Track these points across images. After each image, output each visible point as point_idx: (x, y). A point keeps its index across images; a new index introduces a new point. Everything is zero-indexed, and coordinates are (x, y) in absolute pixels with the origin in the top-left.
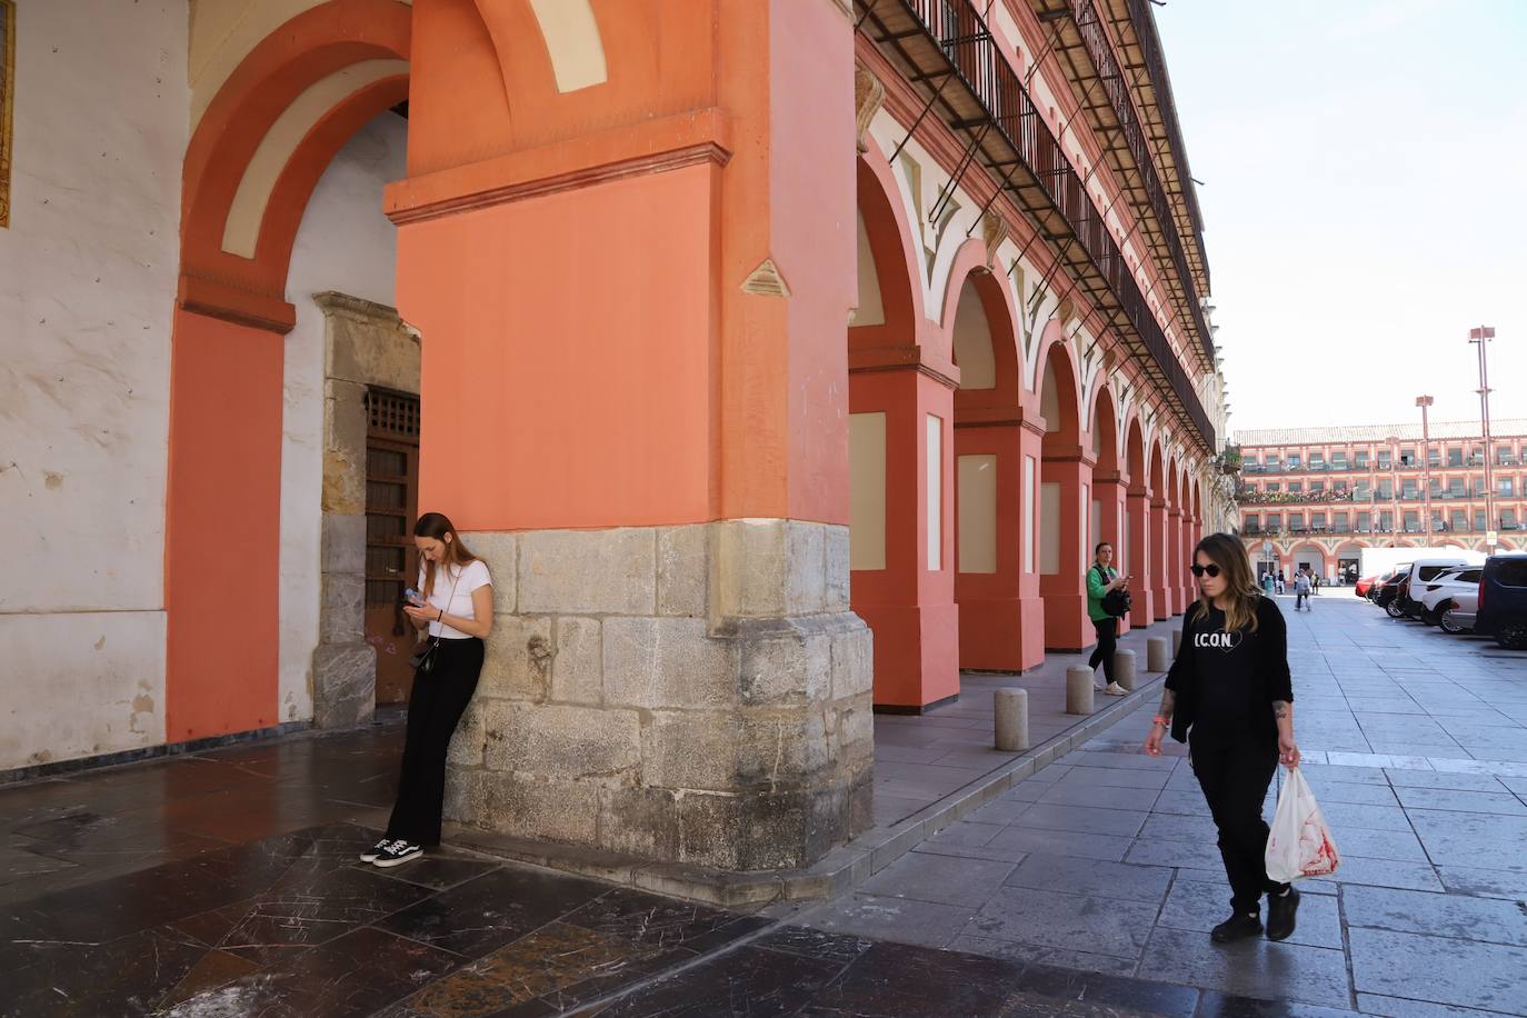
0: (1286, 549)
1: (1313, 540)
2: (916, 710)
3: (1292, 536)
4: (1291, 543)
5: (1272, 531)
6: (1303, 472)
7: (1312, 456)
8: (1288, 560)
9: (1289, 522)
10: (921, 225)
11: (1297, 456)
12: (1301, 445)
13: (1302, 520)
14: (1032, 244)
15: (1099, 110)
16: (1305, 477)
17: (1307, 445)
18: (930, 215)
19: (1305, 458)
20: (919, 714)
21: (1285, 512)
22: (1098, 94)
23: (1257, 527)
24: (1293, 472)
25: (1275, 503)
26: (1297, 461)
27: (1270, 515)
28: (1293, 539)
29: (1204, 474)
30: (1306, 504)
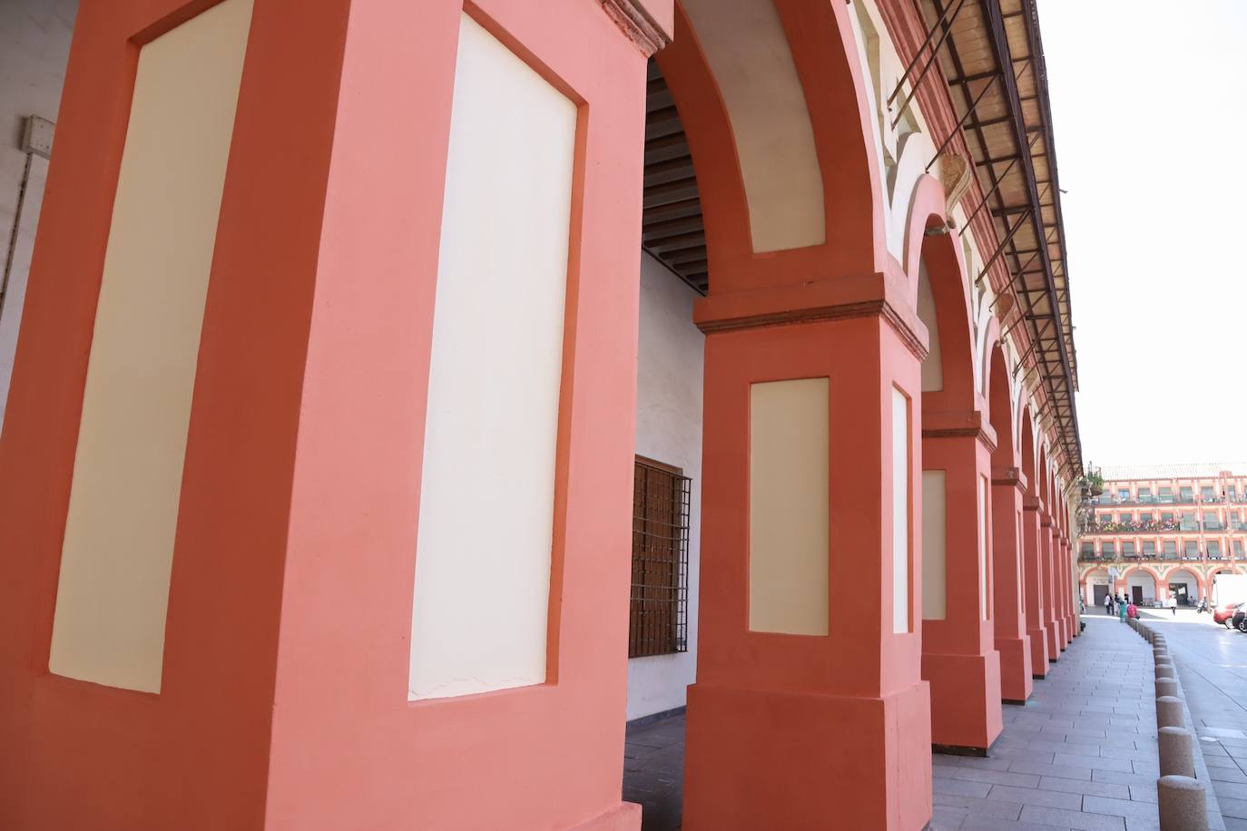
0: (1120, 574)
1: (1145, 565)
3: (1126, 561)
4: (1124, 568)
5: (1108, 557)
6: (1133, 504)
7: (1140, 490)
8: (1123, 583)
9: (1122, 549)
11: (1127, 490)
12: (1130, 481)
13: (1134, 547)
16: (1136, 509)
17: (1136, 480)
19: (1134, 492)
21: (1118, 540)
23: (1093, 554)
24: (1124, 504)
25: (1108, 532)
26: (1126, 494)
27: (1104, 542)
28: (1126, 564)
30: (1137, 533)
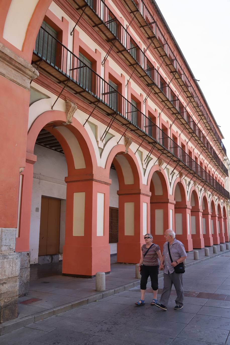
2: (90, 277)
10: (97, 141)
14: (142, 144)
15: (172, 109)
18: (101, 139)
20: (91, 278)
22: (170, 105)
29: (227, 205)
